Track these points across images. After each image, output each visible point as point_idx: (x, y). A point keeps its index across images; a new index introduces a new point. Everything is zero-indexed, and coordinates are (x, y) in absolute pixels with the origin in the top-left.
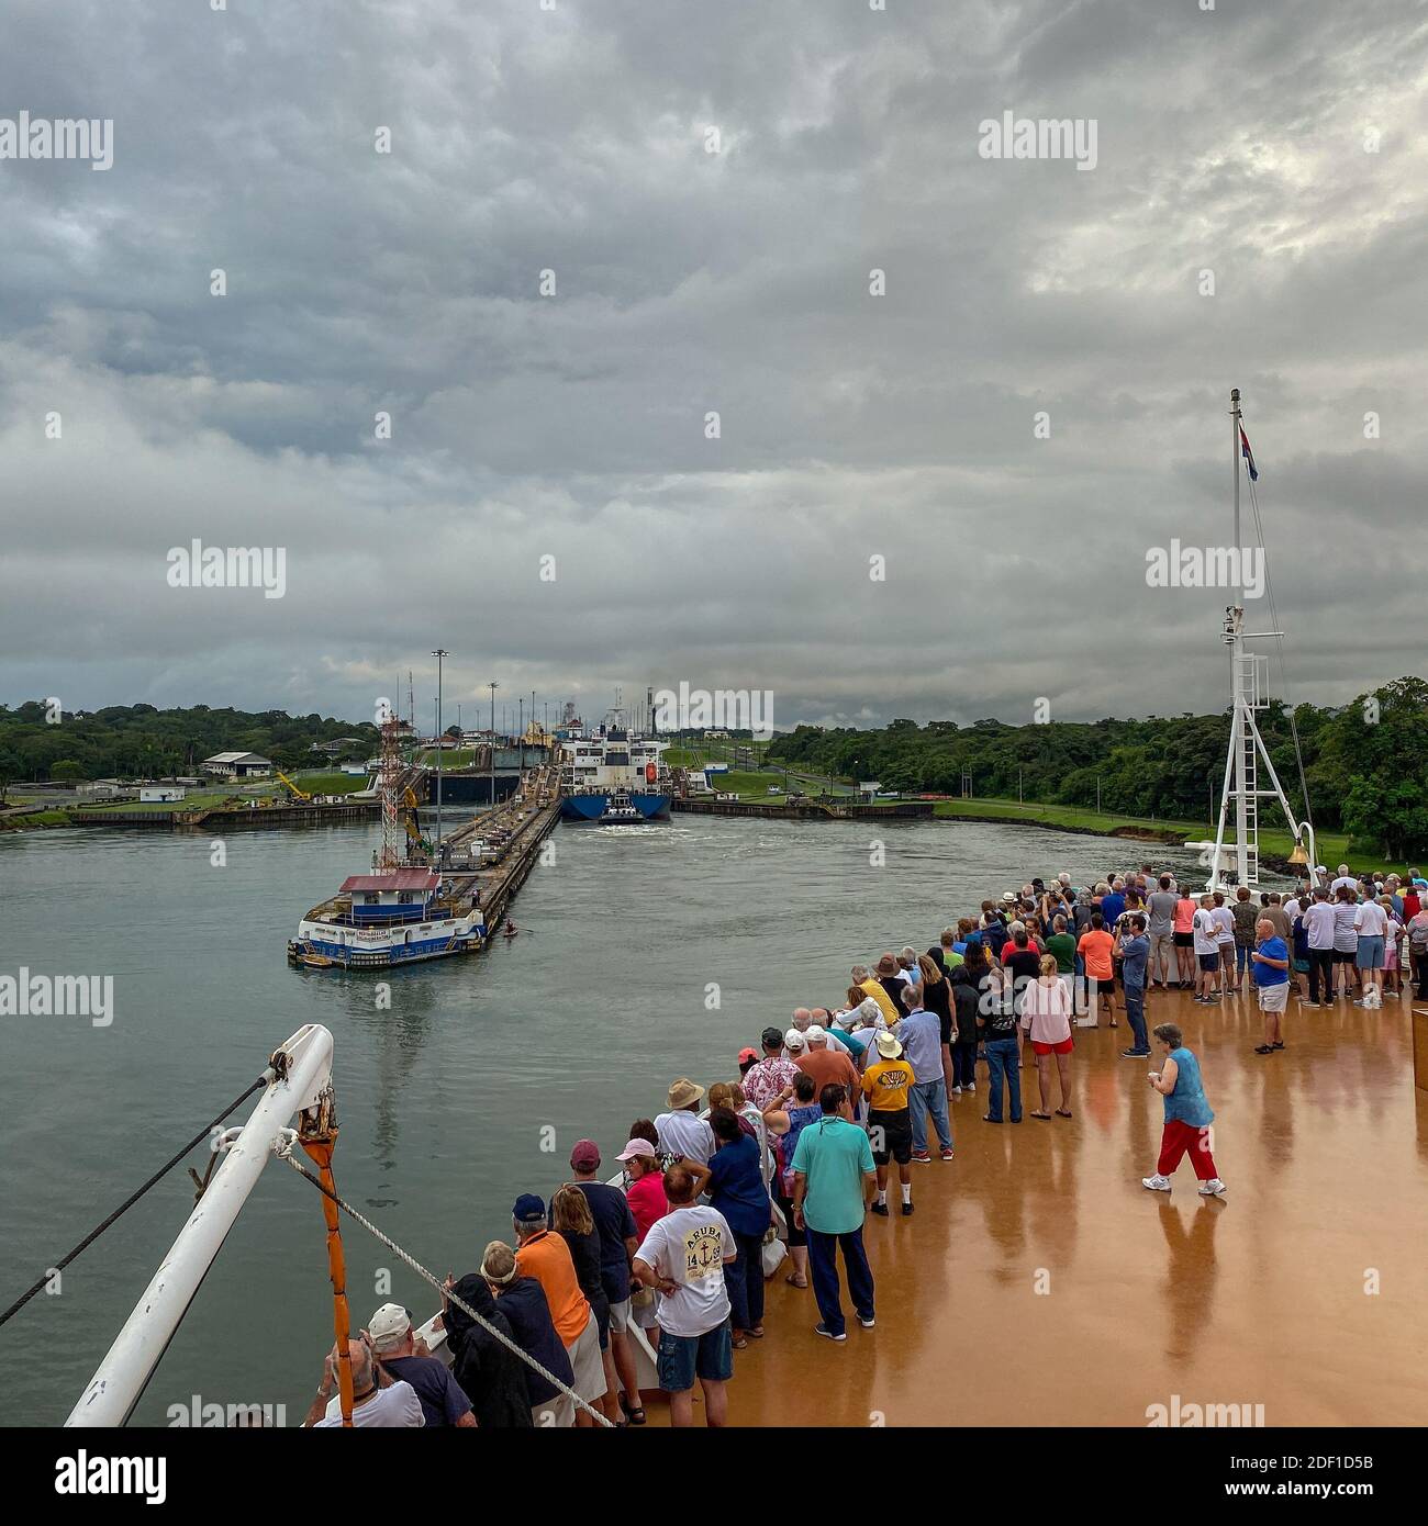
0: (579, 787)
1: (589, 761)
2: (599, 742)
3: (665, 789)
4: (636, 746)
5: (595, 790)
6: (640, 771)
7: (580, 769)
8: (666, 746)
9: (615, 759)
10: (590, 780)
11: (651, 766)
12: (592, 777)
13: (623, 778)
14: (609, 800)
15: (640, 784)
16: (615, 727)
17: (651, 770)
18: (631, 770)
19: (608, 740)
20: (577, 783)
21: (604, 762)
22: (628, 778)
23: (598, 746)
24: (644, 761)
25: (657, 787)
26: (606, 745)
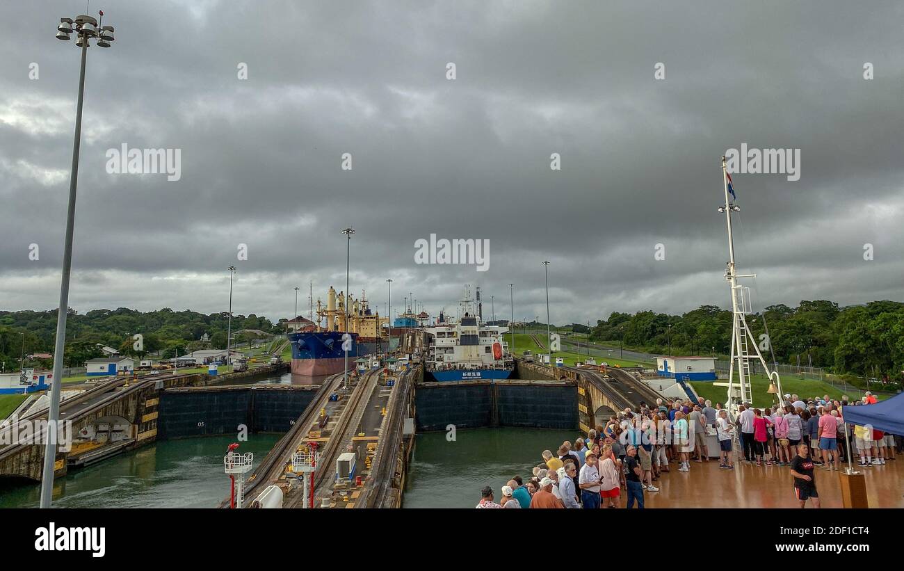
0: (439, 364)
1: (446, 342)
2: (454, 326)
3: (507, 365)
4: (483, 329)
5: (452, 365)
6: (488, 349)
7: (440, 349)
8: (506, 329)
9: (468, 340)
10: (449, 357)
11: (497, 345)
12: (449, 355)
13: (475, 355)
14: (464, 374)
15: (489, 360)
16: (467, 314)
17: (497, 348)
18: (481, 349)
19: (462, 325)
20: (438, 360)
21: (459, 343)
22: (478, 355)
23: (454, 330)
24: (491, 341)
25: (502, 362)
26: (460, 330)
